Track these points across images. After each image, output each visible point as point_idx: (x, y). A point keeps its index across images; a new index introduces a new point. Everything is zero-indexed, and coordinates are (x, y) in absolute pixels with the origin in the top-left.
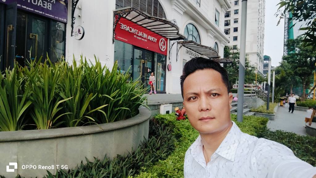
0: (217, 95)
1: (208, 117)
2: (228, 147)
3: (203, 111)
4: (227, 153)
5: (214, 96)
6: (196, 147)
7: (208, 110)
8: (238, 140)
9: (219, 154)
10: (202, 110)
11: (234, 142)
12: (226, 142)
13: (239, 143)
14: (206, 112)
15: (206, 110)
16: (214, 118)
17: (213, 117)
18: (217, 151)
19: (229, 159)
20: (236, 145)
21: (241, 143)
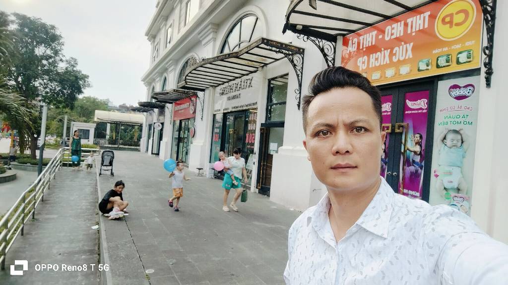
0: (363, 130)
1: (347, 164)
2: (377, 216)
3: (340, 154)
4: (375, 226)
5: (358, 131)
6: (320, 214)
7: (347, 153)
8: (392, 205)
9: (363, 226)
10: (337, 152)
11: (384, 208)
12: (374, 207)
13: (394, 209)
14: (344, 156)
15: (345, 154)
16: (356, 167)
17: (354, 166)
18: (359, 222)
19: (380, 234)
20: (389, 212)
21: (396, 209)
